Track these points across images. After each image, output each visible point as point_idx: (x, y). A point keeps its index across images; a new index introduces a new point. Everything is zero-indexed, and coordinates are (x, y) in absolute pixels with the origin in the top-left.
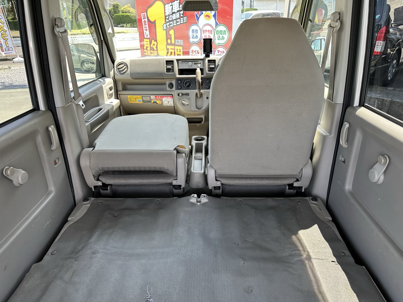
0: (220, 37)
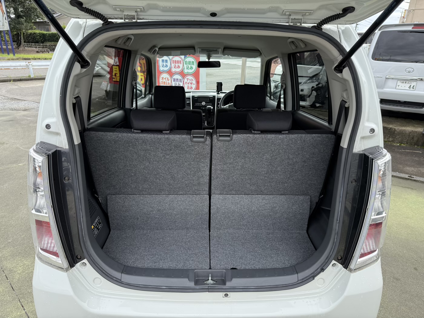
0: (188, 67)
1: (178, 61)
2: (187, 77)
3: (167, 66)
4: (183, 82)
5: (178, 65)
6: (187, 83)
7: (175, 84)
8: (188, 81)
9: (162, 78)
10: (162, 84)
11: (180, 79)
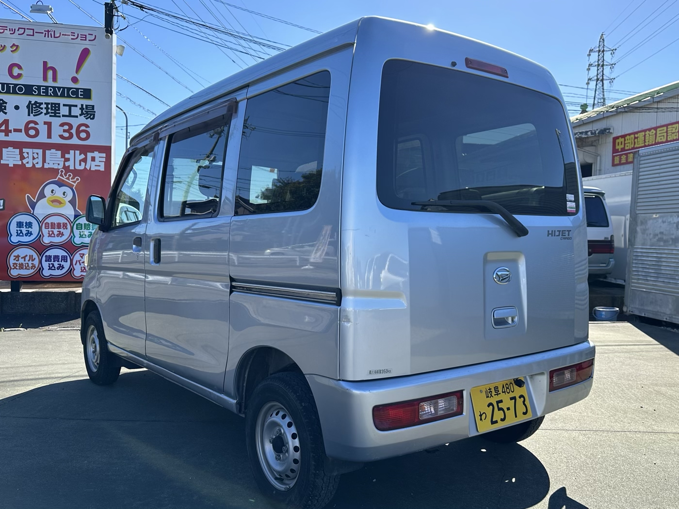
1: (59, 224)
2: (80, 252)
3: (29, 234)
4: (71, 261)
5: (60, 232)
6: (81, 262)
7: (51, 266)
8: (82, 258)
9: (14, 256)
10: (15, 268)
11: (62, 256)
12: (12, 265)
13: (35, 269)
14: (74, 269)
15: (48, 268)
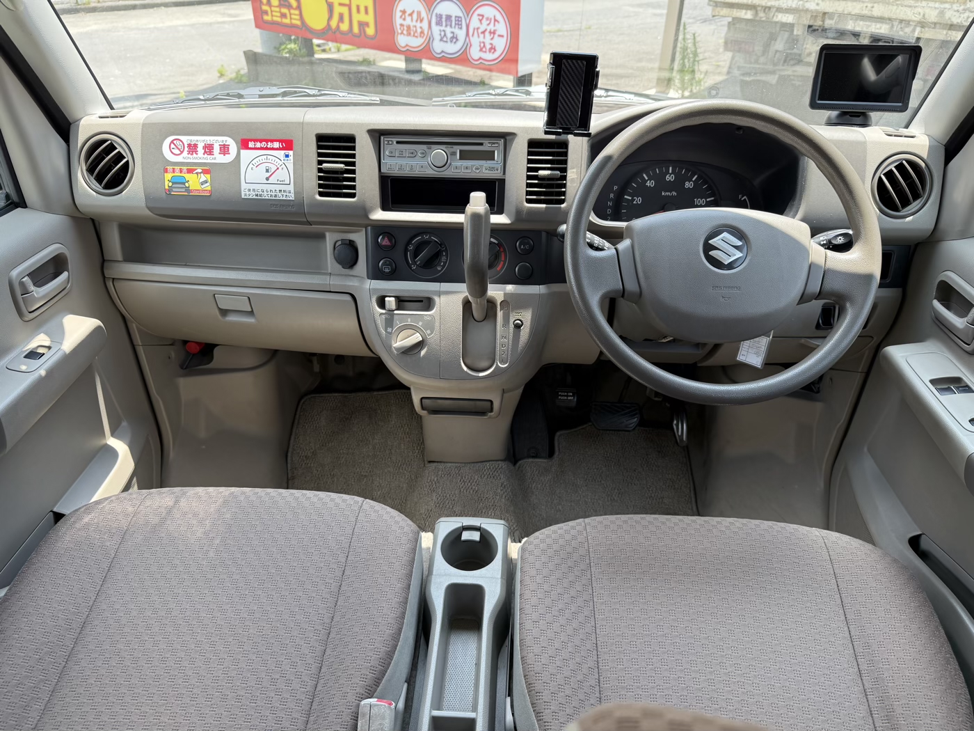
2: (480, 11)
4: (468, 28)
6: (480, 31)
7: (443, 33)
8: (481, 23)
9: (401, 11)
10: (402, 33)
11: (456, 17)
12: (398, 27)
13: (425, 37)
14: (471, 45)
15: (439, 38)
